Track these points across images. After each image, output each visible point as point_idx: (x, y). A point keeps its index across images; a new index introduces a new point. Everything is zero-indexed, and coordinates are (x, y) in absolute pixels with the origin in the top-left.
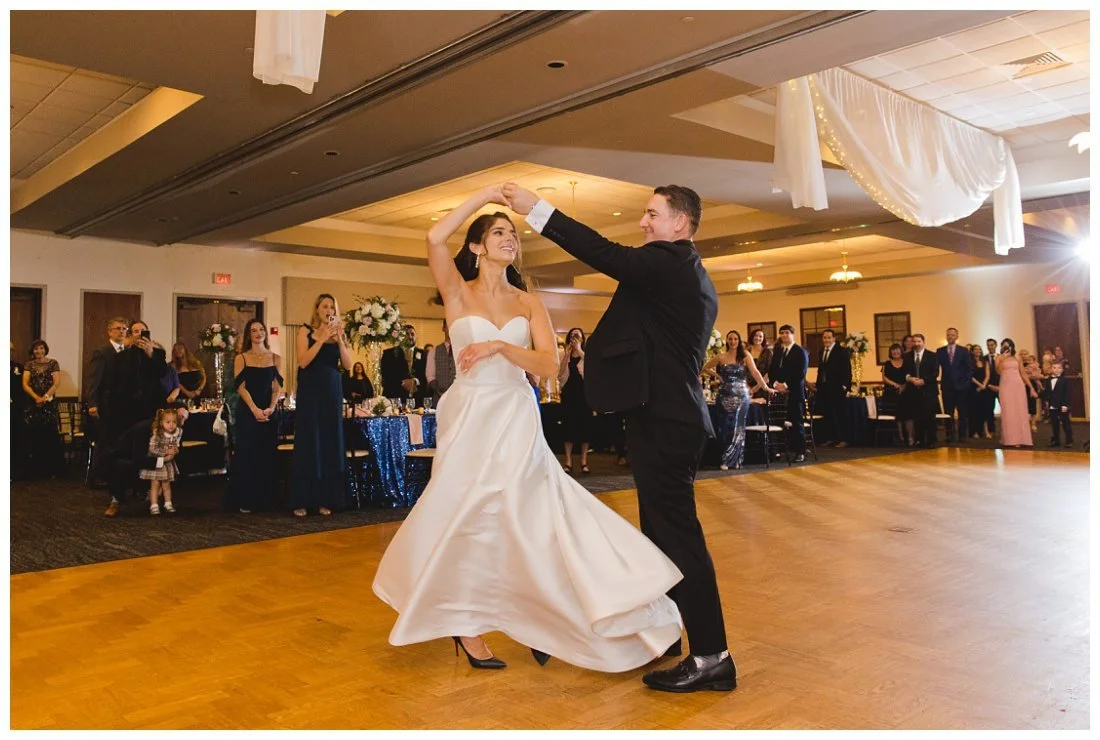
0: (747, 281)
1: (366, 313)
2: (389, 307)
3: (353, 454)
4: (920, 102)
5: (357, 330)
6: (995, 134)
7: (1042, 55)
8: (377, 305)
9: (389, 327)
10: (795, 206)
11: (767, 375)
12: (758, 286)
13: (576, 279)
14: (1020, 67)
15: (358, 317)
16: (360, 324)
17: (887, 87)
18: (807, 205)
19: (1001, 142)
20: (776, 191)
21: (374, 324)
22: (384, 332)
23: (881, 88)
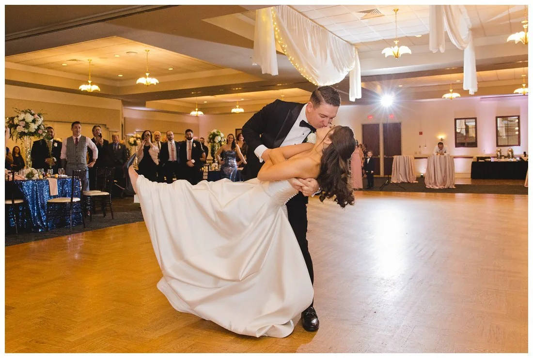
0: (236, 108)
1: (21, 119)
2: (36, 116)
3: (13, 202)
4: (321, 26)
5: (16, 128)
6: (352, 44)
7: (373, 10)
8: (28, 115)
9: (36, 128)
10: (263, 73)
11: (245, 156)
12: (242, 110)
13: (147, 102)
14: (364, 14)
15: (16, 121)
16: (17, 125)
17: (307, 17)
18: (268, 72)
19: (354, 49)
20: (254, 64)
21: (27, 126)
22: (33, 131)
23: (304, 17)
